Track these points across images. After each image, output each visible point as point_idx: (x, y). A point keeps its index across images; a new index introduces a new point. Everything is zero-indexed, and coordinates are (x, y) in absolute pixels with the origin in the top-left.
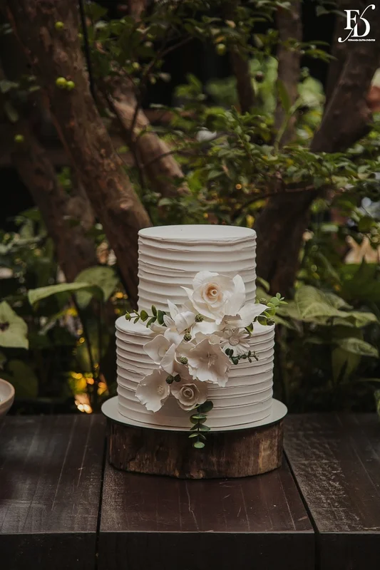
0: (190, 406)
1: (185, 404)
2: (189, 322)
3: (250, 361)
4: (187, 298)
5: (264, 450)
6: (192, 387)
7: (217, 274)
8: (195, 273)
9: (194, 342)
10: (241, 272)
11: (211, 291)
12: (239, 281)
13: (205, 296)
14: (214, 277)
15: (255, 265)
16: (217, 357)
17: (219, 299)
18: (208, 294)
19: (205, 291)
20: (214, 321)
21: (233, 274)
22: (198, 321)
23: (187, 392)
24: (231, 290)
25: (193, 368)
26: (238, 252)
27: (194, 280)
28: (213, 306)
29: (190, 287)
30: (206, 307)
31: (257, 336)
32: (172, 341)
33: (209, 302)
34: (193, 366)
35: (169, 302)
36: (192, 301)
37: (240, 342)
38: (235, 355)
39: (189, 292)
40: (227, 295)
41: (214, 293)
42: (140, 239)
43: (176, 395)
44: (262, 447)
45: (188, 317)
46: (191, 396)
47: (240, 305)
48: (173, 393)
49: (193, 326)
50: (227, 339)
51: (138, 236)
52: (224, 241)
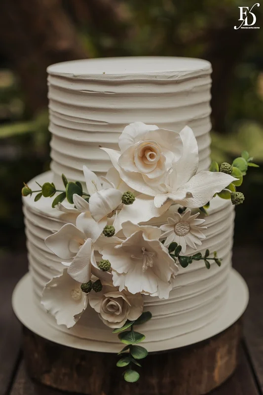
0: (117, 323)
1: (111, 320)
2: (112, 205)
3: (208, 266)
4: (109, 162)
5: (221, 358)
6: (120, 300)
7: (155, 128)
8: (122, 126)
9: (121, 235)
10: (190, 122)
11: (146, 153)
12: (188, 135)
13: (137, 161)
14: (150, 132)
15: (208, 110)
16: (156, 255)
17: (160, 164)
18: (143, 157)
19: (137, 154)
20: (152, 198)
21: (179, 125)
22: (127, 203)
23: (112, 306)
24: (178, 152)
25: (119, 275)
26: (187, 93)
27: (121, 137)
28: (151, 176)
29: (115, 146)
30: (138, 177)
31: (214, 213)
32: (88, 234)
33: (143, 170)
34: (120, 272)
35: (85, 168)
36: (118, 169)
37: (190, 229)
38: (184, 253)
39: (114, 155)
40: (170, 158)
41: (152, 156)
42: (50, 79)
43: (97, 306)
44: (218, 355)
45: (111, 197)
46: (118, 310)
47: (191, 172)
48: (92, 305)
49: (119, 209)
50: (171, 226)
51: (47, 74)
52: (166, 77)
